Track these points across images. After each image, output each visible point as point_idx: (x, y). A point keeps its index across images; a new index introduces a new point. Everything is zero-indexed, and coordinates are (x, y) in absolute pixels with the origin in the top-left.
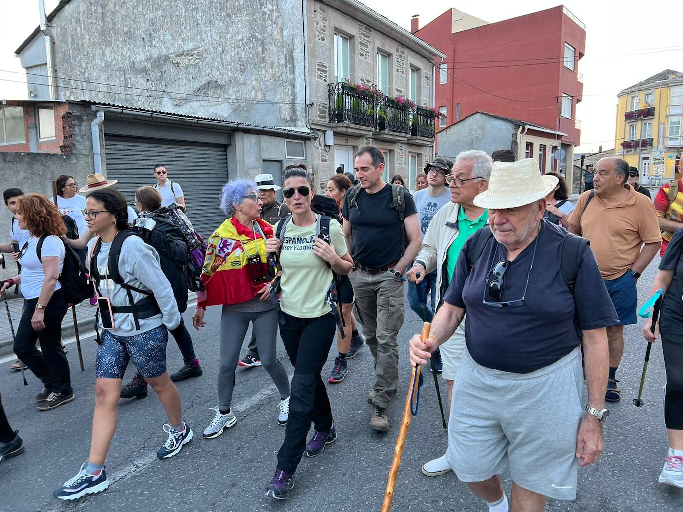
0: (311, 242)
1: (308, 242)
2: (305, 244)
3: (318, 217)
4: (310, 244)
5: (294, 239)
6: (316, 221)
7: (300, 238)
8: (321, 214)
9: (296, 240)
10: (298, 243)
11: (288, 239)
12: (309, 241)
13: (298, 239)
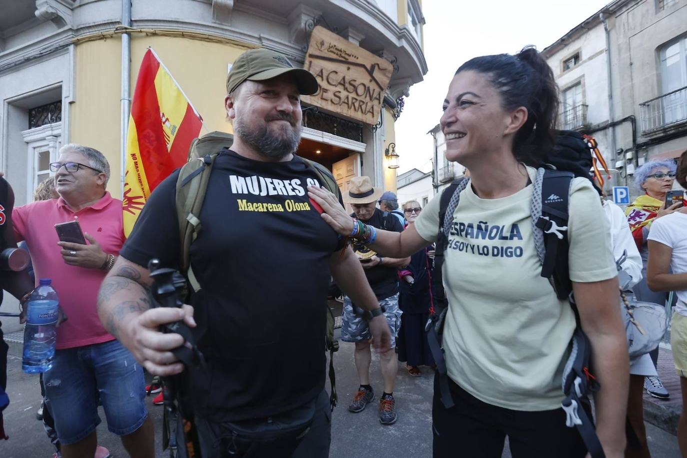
0: (511, 238)
1: (505, 238)
2: (497, 242)
3: (536, 174)
4: (509, 243)
5: (471, 226)
6: (529, 182)
7: (483, 226)
8: (546, 168)
9: (475, 230)
10: (477, 237)
11: (457, 227)
12: (508, 235)
13: (479, 228)
